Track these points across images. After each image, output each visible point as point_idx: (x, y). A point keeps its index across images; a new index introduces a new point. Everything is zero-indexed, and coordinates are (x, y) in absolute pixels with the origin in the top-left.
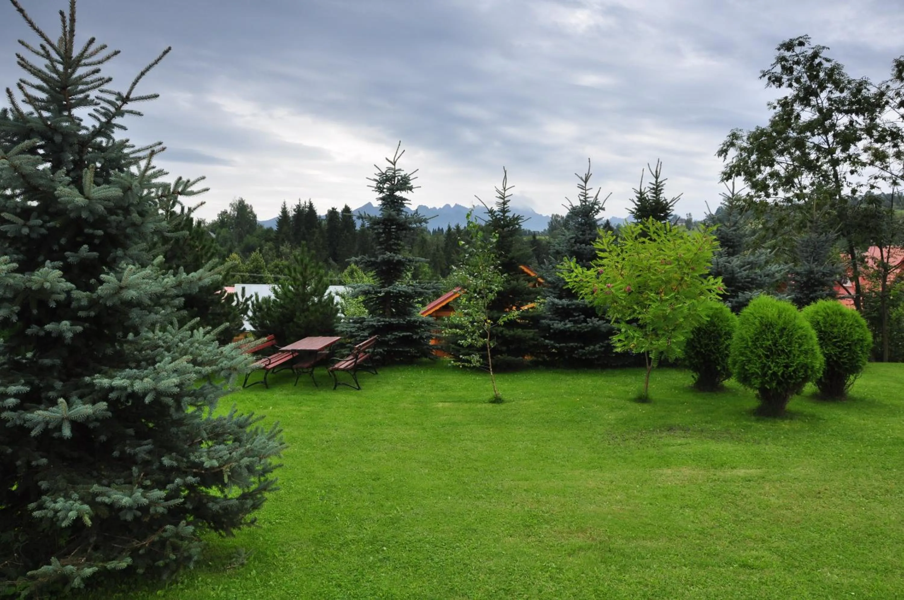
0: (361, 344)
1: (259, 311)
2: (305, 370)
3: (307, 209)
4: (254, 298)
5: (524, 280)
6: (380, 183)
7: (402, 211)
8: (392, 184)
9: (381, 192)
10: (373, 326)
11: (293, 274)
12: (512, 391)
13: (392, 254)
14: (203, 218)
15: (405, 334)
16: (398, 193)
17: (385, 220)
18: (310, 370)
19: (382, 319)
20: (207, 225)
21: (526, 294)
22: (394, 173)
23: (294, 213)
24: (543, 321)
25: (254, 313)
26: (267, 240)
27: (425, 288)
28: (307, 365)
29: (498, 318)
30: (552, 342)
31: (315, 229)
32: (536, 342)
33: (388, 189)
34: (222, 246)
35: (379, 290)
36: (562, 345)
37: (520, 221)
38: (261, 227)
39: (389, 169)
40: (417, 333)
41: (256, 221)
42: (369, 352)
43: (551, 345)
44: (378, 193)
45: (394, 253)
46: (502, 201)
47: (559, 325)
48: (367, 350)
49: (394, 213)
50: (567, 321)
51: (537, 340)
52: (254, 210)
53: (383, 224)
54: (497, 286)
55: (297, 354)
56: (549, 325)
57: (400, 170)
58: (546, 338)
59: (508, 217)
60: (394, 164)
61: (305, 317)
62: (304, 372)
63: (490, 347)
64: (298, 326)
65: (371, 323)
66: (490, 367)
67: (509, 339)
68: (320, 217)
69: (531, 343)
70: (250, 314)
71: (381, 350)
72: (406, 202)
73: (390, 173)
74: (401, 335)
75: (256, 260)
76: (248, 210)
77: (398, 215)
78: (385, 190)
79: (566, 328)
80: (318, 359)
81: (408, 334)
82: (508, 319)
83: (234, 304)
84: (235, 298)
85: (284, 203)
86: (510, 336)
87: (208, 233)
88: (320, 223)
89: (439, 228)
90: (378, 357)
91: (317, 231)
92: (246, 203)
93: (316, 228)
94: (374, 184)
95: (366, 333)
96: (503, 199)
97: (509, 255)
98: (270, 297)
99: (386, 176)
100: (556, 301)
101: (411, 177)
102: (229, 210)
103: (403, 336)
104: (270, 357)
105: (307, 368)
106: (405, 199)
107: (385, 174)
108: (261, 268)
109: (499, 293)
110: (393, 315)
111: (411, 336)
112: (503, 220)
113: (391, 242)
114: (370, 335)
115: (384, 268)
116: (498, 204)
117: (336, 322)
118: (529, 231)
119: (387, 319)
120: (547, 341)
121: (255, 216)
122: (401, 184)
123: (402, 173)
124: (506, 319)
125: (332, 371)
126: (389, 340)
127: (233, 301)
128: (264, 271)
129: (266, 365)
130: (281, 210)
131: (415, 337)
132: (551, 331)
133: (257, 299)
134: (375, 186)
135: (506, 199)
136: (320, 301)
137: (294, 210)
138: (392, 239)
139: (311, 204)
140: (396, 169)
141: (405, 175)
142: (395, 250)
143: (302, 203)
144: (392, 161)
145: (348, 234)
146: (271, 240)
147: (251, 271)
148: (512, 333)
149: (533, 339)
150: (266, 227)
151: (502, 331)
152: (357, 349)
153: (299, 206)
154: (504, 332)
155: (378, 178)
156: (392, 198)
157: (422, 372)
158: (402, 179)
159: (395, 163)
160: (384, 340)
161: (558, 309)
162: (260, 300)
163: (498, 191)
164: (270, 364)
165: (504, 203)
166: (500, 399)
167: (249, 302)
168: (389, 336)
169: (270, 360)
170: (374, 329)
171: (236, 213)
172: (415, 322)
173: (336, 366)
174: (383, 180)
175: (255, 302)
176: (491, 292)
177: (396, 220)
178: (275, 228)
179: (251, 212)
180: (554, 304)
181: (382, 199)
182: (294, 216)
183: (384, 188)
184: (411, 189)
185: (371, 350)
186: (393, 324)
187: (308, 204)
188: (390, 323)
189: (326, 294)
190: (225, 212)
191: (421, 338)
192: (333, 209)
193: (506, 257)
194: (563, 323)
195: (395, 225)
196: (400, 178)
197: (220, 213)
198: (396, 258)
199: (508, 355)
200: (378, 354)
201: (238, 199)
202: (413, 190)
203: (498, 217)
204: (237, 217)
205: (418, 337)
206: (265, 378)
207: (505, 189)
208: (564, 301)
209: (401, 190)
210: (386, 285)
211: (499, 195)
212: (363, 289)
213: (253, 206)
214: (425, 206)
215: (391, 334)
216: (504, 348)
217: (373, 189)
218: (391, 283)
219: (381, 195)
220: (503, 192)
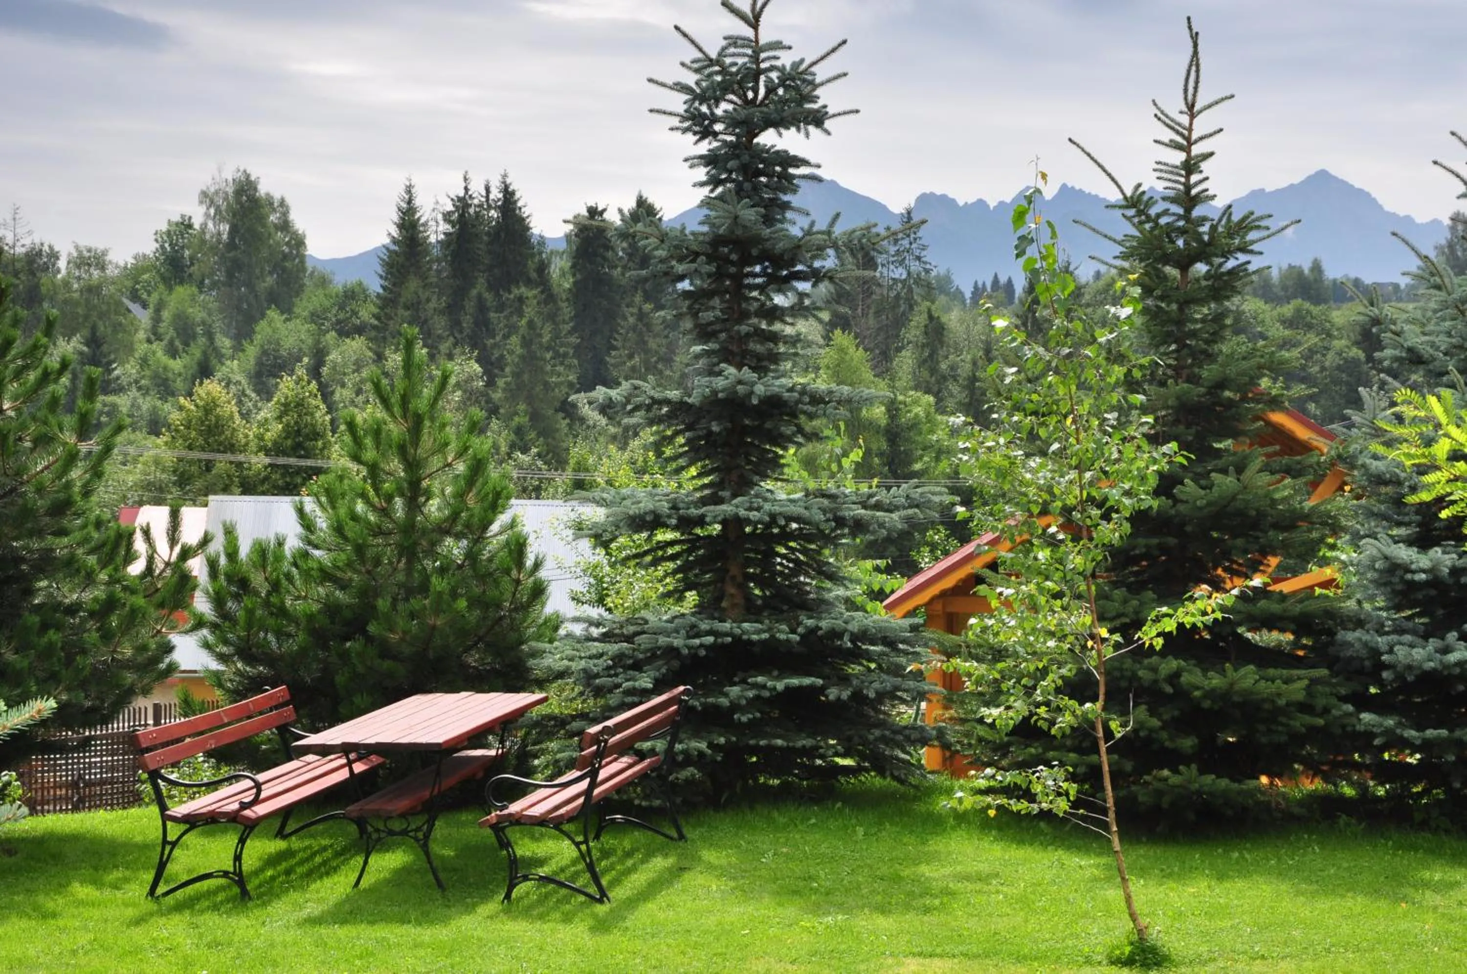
0: (610, 723)
1: (237, 597)
2: (397, 825)
3: (493, 213)
4: (217, 546)
5: (1266, 468)
6: (702, 98)
7: (786, 206)
8: (747, 103)
9: (706, 133)
10: (671, 652)
11: (370, 454)
12: (1210, 916)
13: (747, 374)
14: (99, 245)
15: (795, 681)
16: (768, 138)
17: (717, 241)
18: (417, 822)
19: (704, 626)
20: (111, 272)
21: (1278, 526)
22: (755, 59)
23: (444, 227)
24: (1351, 636)
25: (218, 601)
26: (345, 331)
27: (878, 506)
28: (403, 804)
29: (1138, 624)
30: (1390, 722)
31: (523, 290)
32: (1321, 722)
33: (732, 121)
34: (173, 353)
35: (694, 512)
36: (1430, 733)
37: (1252, 236)
38: (323, 282)
39: (733, 41)
40: (845, 680)
41: (302, 258)
42: (652, 752)
43: (1388, 732)
44: (691, 138)
45: (754, 369)
46: (1179, 157)
47: (1418, 654)
48: (646, 745)
49: (750, 214)
50: (1452, 636)
51: (1326, 711)
52: (293, 216)
53: (711, 258)
54: (1128, 493)
55: (375, 759)
56: (1375, 653)
57: (777, 45)
58: (1363, 702)
59: (1203, 220)
60: (754, 22)
61: (412, 616)
62: (391, 833)
63: (1109, 734)
64: (386, 651)
65: (662, 640)
66: (1111, 818)
67: (1207, 704)
68: (542, 241)
69: (1300, 722)
70: (202, 604)
71: (703, 746)
72: (803, 170)
73: (739, 60)
74: (780, 686)
75: (299, 406)
76: (273, 218)
77: (768, 220)
78: (719, 127)
79: (1447, 666)
80: (448, 782)
81: (807, 681)
82: (1181, 626)
83: (136, 568)
84: (140, 545)
85: (409, 190)
86: (1211, 694)
87: (119, 303)
88: (543, 268)
89: (996, 281)
90: (690, 772)
91: (530, 293)
92: (263, 189)
93: (529, 283)
94: (678, 102)
95: (645, 682)
96: (1187, 149)
97: (1205, 374)
98: (280, 544)
99: (724, 71)
100: (1405, 553)
101: (821, 73)
102: (198, 215)
103: (787, 688)
104: (261, 777)
105: (403, 816)
106: (799, 162)
107: (718, 62)
108: (316, 435)
109: (1139, 518)
110: (752, 611)
111: (822, 690)
112: (1182, 232)
113: (744, 329)
114: (660, 686)
115: (715, 428)
116: (1162, 168)
117: (539, 637)
118: (1357, 282)
119: (727, 626)
120: (1366, 717)
121: (299, 242)
122: (783, 101)
123: (786, 59)
124: (1170, 625)
125: (497, 828)
126: (735, 707)
127: (130, 557)
128: (327, 446)
129: (244, 806)
130: (395, 217)
131: (833, 693)
132: (1385, 675)
133: (232, 554)
134: (681, 108)
135: (1196, 150)
136: (471, 556)
137: (447, 217)
138: (744, 316)
139: (508, 194)
140: (762, 41)
141: (796, 65)
142: (759, 357)
143: (477, 189)
144: (746, 9)
145: (648, 307)
146: (360, 330)
147: (276, 449)
148: (1215, 681)
149: (1305, 708)
150: (341, 281)
151: (1177, 674)
152: (596, 739)
153: (462, 203)
154: (1185, 678)
155: (690, 79)
156: (746, 158)
157: (860, 831)
158: (782, 82)
159: (757, 17)
160: (717, 707)
161: (1413, 586)
162: (244, 550)
163: (1163, 118)
164: (256, 801)
165: (1190, 167)
166: (1154, 950)
167: (197, 566)
168: (735, 691)
169: (258, 786)
170: (676, 664)
171: (225, 228)
172: (835, 634)
173: (515, 808)
174: (713, 86)
175: (223, 561)
176: (1106, 517)
177: (758, 240)
178: (375, 286)
179: (285, 225)
180: (1395, 568)
181: (710, 160)
182: (449, 241)
183: (715, 119)
184: (818, 119)
185: (660, 745)
186: (750, 642)
187: (496, 194)
188: (737, 639)
189: (495, 528)
190: (186, 225)
191: (858, 697)
192: (593, 212)
193: (1193, 379)
194: (1433, 643)
195: (759, 260)
196: (774, 75)
197: (164, 227)
198: (760, 389)
199: (1202, 772)
200: (689, 759)
201: (229, 174)
202: (828, 124)
203: (1163, 221)
204: (231, 245)
205: (845, 695)
206: (238, 858)
207: (1191, 110)
208: (1436, 552)
209: (779, 123)
210: (726, 494)
211: (1168, 135)
212: (633, 510)
213: (289, 201)
214: (944, 197)
215: (744, 681)
216: (1188, 743)
217: (675, 122)
218: (742, 486)
219: (705, 147)
220: (1185, 120)
